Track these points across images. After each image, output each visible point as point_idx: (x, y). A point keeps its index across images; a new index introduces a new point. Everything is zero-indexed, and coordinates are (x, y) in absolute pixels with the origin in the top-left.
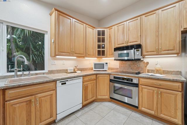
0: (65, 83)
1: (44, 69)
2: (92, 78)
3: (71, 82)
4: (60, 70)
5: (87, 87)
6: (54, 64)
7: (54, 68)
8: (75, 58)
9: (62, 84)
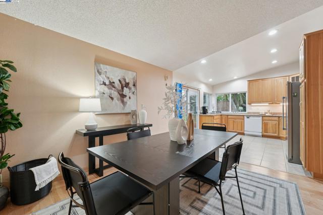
0: (249, 118)
1: (245, 111)
4: (255, 113)
5: (267, 124)
7: (251, 111)
8: (267, 104)
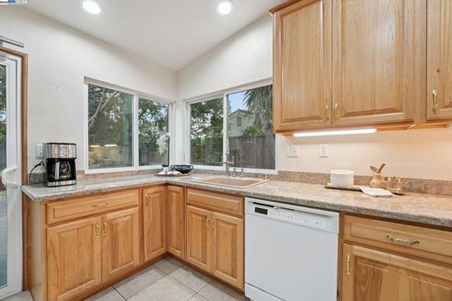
0: (265, 212)
2: (420, 246)
3: (284, 215)
4: (309, 174)
6: (292, 154)
9: (257, 210)
